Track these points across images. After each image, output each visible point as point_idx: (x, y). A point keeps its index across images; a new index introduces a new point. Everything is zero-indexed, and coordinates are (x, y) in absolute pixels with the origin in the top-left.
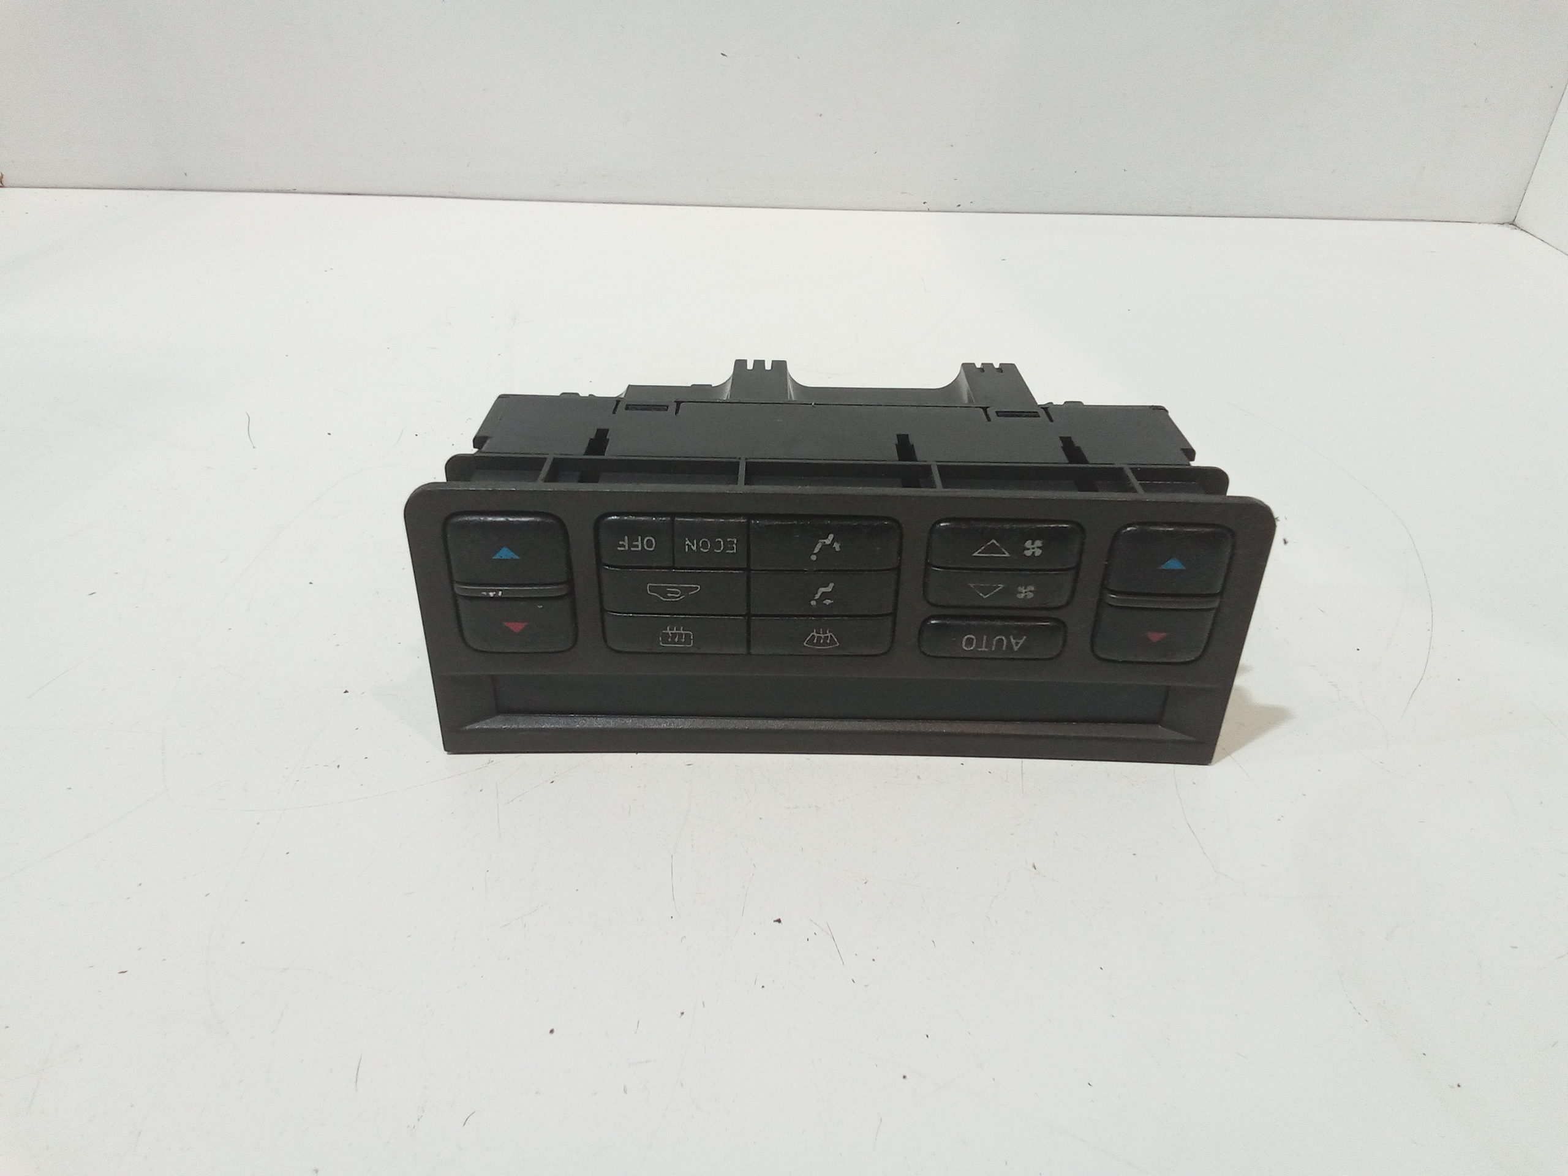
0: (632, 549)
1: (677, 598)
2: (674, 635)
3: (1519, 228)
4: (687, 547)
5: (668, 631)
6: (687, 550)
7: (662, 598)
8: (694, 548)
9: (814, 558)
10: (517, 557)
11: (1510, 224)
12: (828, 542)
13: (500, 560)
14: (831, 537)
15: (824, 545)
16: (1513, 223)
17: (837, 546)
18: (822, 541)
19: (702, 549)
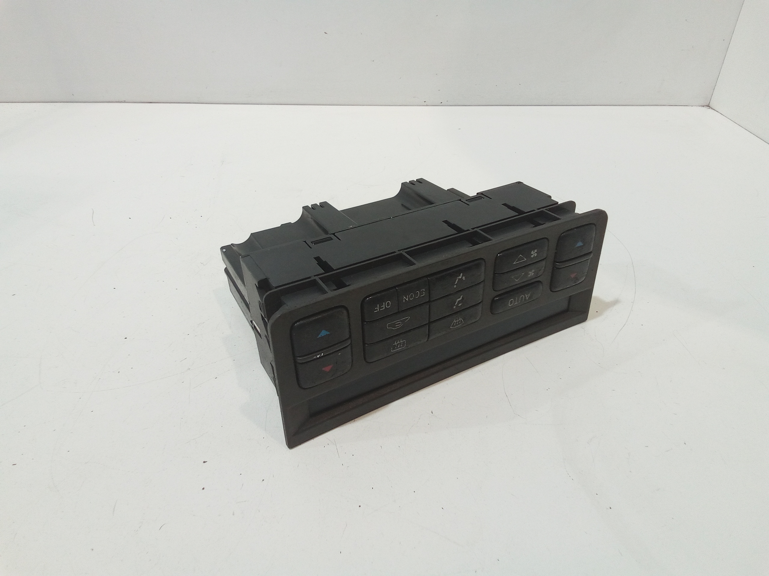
0: (381, 310)
1: (399, 326)
2: (398, 345)
3: (711, 108)
4: (404, 300)
5: (396, 344)
6: (404, 302)
7: (393, 329)
8: (407, 300)
9: (455, 286)
10: (329, 333)
11: (707, 106)
12: (460, 277)
13: (322, 337)
14: (461, 274)
15: (459, 279)
16: (708, 106)
17: (464, 278)
18: (458, 278)
19: (410, 299)
